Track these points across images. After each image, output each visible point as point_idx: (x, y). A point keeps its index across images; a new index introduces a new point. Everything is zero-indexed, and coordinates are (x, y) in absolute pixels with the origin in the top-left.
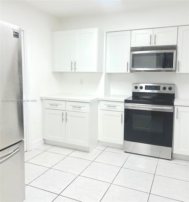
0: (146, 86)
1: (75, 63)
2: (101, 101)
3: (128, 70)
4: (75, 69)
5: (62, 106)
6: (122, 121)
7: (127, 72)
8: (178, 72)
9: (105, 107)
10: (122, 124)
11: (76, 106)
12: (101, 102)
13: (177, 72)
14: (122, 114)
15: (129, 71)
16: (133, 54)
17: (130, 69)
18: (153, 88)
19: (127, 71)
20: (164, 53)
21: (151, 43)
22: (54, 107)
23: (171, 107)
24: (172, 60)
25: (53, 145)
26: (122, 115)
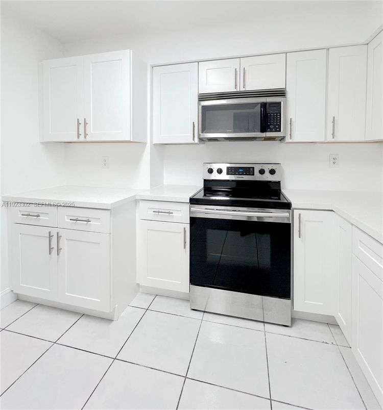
0: (228, 169)
1: (86, 124)
2: (141, 202)
3: (194, 137)
4: (86, 135)
5: (49, 217)
6: (185, 243)
7: (193, 142)
8: (291, 141)
9: (150, 214)
10: (186, 251)
11: (79, 219)
12: (141, 204)
13: (288, 139)
14: (185, 228)
15: (196, 140)
16: (203, 107)
17: (199, 135)
18: (241, 172)
19: (194, 139)
20: (263, 103)
21: (236, 85)
22: (31, 220)
23: (287, 212)
24: (278, 117)
25: (35, 303)
26: (185, 231)
